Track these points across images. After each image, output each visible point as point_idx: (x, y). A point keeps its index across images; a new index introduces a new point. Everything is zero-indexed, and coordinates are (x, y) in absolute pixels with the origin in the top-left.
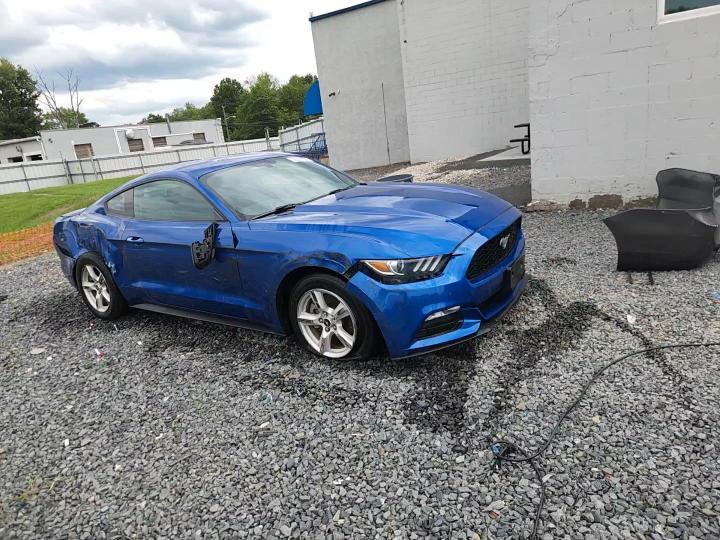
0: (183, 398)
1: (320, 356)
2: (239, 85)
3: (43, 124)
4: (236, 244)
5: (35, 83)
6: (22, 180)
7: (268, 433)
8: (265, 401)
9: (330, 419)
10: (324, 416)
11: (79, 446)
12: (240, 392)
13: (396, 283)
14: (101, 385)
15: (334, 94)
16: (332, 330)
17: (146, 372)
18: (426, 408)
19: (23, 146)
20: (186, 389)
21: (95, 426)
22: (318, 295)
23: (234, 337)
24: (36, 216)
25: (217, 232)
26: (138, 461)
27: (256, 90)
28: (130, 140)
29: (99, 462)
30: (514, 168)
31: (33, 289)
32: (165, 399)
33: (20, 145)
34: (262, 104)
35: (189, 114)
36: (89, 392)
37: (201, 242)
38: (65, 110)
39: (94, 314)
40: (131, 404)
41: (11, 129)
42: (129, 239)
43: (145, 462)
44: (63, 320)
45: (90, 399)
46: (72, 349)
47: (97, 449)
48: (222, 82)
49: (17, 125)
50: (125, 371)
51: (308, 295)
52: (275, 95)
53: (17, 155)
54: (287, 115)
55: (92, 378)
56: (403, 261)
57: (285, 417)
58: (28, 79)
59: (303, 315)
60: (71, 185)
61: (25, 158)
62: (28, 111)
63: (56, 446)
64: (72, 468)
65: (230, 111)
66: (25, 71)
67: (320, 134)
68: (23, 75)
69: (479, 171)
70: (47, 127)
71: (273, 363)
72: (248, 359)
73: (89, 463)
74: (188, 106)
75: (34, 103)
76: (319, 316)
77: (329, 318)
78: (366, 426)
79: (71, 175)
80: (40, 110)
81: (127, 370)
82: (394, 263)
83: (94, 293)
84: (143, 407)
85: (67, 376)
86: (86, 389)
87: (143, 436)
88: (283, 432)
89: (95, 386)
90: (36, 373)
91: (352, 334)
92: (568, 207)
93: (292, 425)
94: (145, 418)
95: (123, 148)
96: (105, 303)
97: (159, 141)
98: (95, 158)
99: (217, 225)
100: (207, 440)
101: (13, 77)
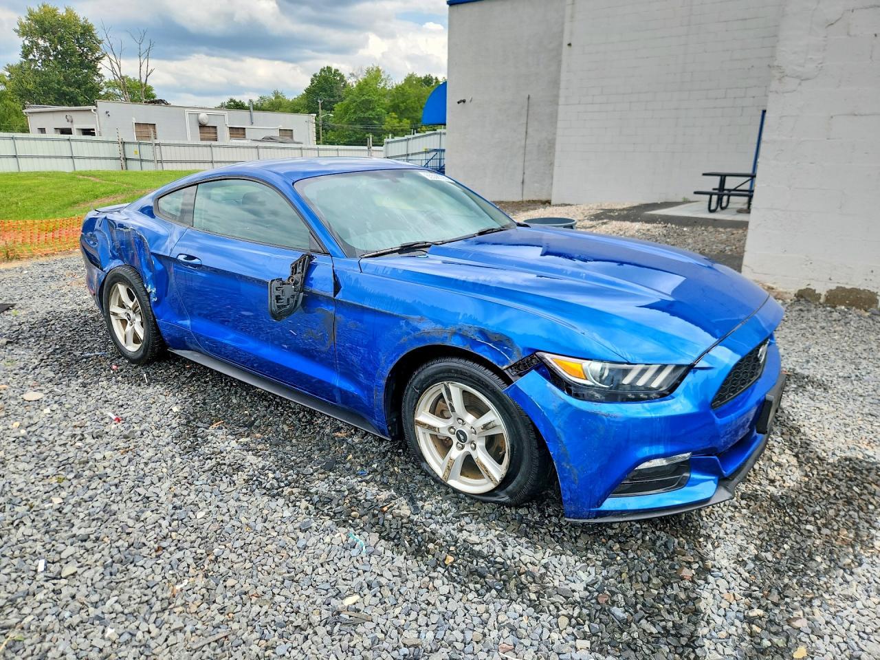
0: (226, 518)
1: (440, 484)
2: (342, 77)
3: (102, 93)
4: (336, 293)
5: (100, 42)
6: (68, 157)
7: (357, 619)
8: (354, 552)
9: (461, 612)
10: (452, 605)
11: (58, 577)
12: (314, 525)
13: (591, 399)
14: (108, 471)
15: (464, 101)
16: (468, 448)
17: (178, 460)
18: (626, 623)
19: (75, 116)
20: (232, 502)
21: (89, 544)
22: (456, 391)
23: (310, 422)
24: (75, 203)
25: (311, 267)
26: (144, 627)
27: (362, 87)
28: (202, 126)
29: (83, 614)
30: (699, 229)
31: (49, 301)
32: (200, 515)
33: (72, 114)
34: (367, 105)
35: (276, 105)
36: (90, 479)
37: (285, 279)
38: (130, 80)
39: (120, 353)
40: (148, 513)
41: (64, 94)
42: (181, 258)
43: (155, 631)
44: (78, 353)
45: (90, 493)
46: (80, 401)
47: (84, 590)
48: (322, 70)
49: (72, 90)
50: (148, 454)
51: (438, 388)
52: (384, 96)
53: (66, 125)
54: (395, 123)
55: (98, 456)
56: (608, 365)
57: (386, 592)
58: (92, 36)
59: (424, 415)
60: (124, 171)
61: (74, 131)
62: (87, 75)
63: (25, 568)
64: (40, 617)
65: (328, 107)
66: (91, 26)
67: (435, 150)
68: (87, 31)
69: (649, 226)
70: (108, 97)
71: (367, 482)
72: (330, 467)
73: (67, 614)
74: (277, 95)
75: (95, 67)
76: (450, 422)
77: (466, 429)
78: (527, 642)
79: (126, 159)
80: (101, 76)
81: (151, 452)
82: (596, 366)
83: (124, 322)
84: (165, 523)
85: (65, 445)
86: (87, 473)
87: (158, 578)
88: (381, 621)
89: (101, 471)
90: (23, 432)
91: (500, 462)
92: (793, 297)
93: (397, 611)
94: (164, 544)
95: (193, 135)
96: (136, 340)
97: (238, 132)
98: (157, 142)
99: (311, 258)
100: (256, 609)
101: (76, 32)
